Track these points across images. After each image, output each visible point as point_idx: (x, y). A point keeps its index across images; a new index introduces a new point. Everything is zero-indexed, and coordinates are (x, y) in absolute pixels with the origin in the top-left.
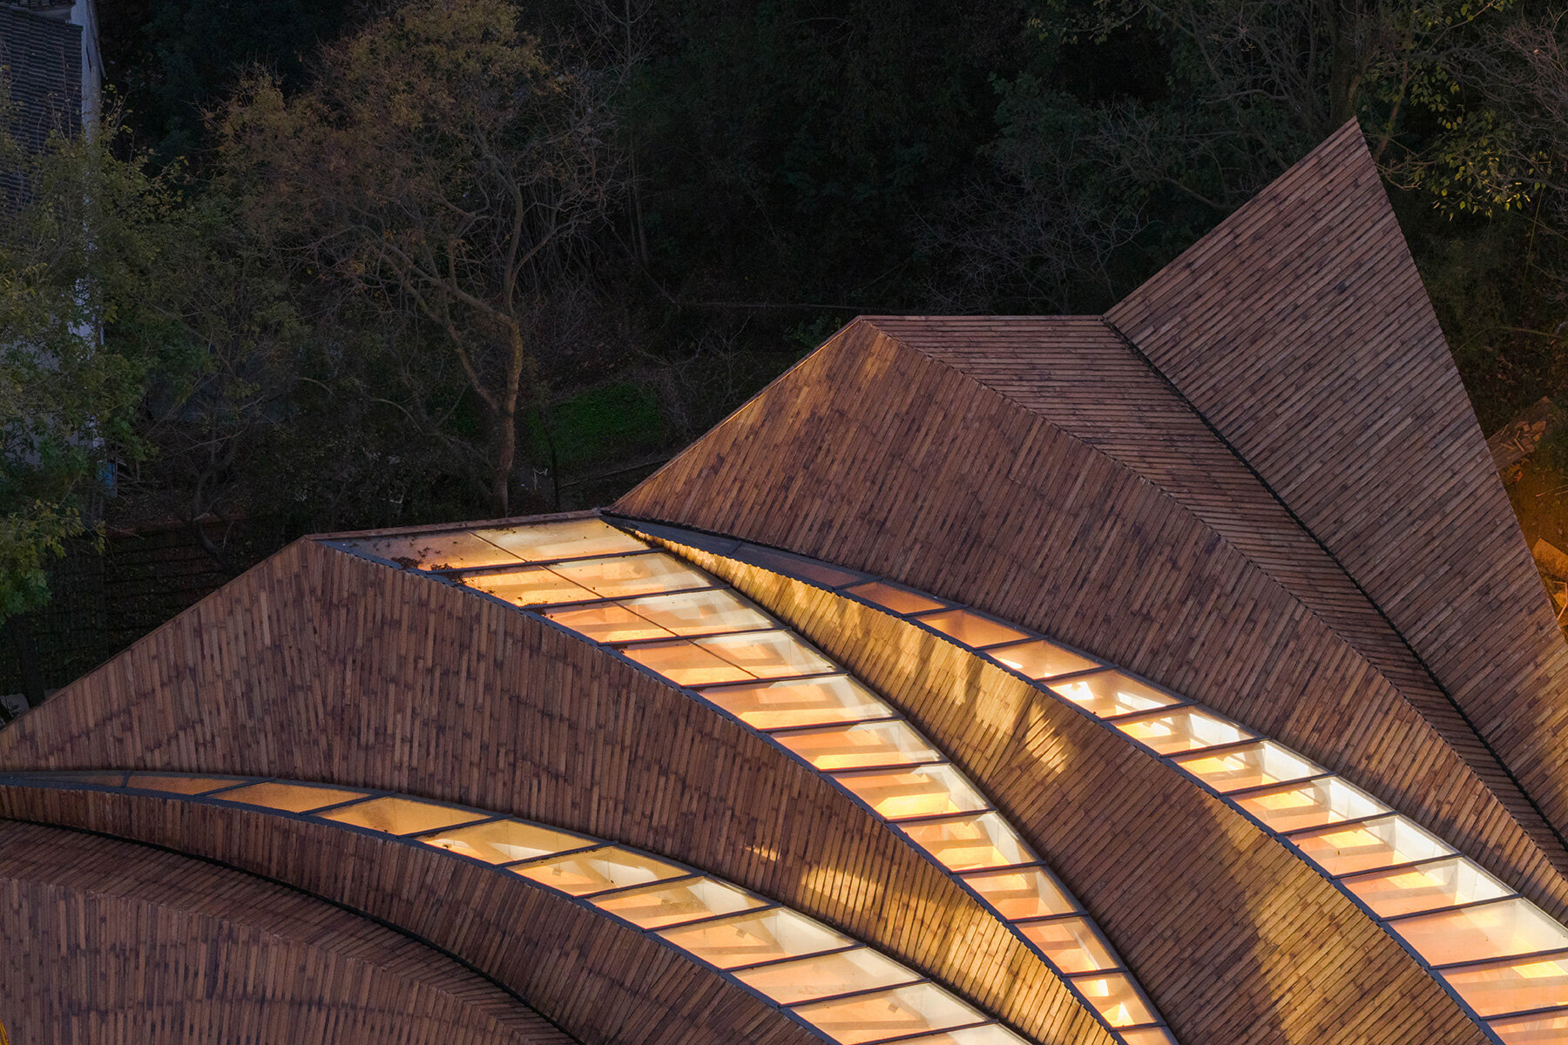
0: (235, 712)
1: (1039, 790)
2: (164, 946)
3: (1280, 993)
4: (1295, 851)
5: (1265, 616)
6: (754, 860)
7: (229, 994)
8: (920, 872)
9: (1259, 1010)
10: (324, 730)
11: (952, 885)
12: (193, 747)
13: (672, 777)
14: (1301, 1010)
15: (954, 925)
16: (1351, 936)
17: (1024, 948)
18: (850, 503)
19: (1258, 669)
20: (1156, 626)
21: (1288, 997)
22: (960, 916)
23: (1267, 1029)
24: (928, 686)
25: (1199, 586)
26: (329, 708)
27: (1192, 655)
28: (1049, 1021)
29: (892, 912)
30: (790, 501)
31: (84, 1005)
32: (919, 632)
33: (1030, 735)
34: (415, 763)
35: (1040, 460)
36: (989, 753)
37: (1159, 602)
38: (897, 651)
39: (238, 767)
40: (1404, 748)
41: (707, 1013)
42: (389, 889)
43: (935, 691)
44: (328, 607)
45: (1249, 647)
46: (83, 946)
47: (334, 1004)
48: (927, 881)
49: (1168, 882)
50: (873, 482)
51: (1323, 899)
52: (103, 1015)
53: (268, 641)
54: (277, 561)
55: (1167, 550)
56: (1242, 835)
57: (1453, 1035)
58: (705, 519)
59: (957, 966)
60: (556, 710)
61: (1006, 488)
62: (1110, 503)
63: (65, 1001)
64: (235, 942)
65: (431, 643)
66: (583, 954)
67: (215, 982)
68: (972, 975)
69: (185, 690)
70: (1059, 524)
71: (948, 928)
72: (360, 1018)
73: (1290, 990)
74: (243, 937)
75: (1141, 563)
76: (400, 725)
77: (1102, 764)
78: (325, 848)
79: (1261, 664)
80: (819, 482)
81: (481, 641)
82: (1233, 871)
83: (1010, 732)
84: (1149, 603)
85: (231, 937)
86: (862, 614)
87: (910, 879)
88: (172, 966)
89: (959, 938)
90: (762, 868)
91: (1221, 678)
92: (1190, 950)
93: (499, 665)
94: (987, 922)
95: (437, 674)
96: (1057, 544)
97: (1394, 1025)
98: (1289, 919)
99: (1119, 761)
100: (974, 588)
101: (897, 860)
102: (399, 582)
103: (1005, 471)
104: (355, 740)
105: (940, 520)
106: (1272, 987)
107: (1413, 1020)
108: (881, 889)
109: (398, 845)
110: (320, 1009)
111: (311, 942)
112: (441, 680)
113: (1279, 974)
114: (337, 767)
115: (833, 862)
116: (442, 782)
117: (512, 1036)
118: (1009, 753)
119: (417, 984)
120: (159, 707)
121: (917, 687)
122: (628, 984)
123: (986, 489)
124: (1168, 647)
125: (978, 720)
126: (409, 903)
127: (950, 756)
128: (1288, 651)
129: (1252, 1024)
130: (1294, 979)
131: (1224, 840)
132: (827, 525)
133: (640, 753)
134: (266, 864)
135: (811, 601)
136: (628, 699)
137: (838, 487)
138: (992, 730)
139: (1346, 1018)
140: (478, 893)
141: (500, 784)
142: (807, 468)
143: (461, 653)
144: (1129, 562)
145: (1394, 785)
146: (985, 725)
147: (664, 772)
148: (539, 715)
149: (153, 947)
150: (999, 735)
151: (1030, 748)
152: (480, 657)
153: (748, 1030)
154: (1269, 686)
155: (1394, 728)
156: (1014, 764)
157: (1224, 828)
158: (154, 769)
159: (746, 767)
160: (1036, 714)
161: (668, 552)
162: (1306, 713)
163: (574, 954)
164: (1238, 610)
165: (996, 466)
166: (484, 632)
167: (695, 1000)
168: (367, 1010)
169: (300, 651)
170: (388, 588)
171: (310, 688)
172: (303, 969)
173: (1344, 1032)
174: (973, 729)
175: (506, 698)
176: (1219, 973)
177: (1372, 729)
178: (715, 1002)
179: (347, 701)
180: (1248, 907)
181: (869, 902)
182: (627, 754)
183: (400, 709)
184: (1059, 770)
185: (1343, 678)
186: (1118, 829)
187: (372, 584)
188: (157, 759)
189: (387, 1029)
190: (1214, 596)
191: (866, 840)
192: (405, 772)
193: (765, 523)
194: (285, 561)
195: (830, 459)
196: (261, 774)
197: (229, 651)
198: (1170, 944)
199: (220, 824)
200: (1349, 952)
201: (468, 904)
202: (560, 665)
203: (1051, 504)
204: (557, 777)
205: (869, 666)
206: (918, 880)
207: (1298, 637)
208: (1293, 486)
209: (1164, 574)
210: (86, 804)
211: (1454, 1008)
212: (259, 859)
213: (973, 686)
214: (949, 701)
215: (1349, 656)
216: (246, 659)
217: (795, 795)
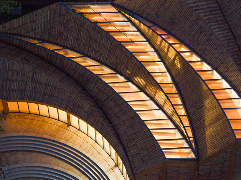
0: (42, 29)
1: (176, 70)
2: (25, 72)
3: (206, 116)
4: (212, 93)
5: (219, 48)
6: (127, 73)
7: (35, 81)
8: (153, 82)
9: (202, 118)
10: (57, 35)
11: (157, 86)
12: (33, 34)
13: (115, 56)
14: (208, 120)
15: (157, 92)
16: (217, 110)
17: (167, 99)
18: (154, 11)
19: (216, 57)
20: (201, 45)
21: (207, 117)
22: (158, 91)
23: (203, 121)
24: (161, 47)
25: (209, 40)
26: (58, 32)
27: (206, 52)
28: (169, 111)
29: (148, 87)
30: (144, 8)
31: (10, 79)
32: (161, 38)
33: (176, 61)
34: (72, 44)
35: (187, 11)
36: (169, 62)
37: (202, 41)
38: (157, 40)
39: (41, 38)
40: (236, 77)
41: (114, 99)
42: (65, 66)
43: (162, 49)
44: (60, 15)
45: (215, 53)
46: (11, 69)
47: (52, 86)
48: (153, 84)
49: (193, 92)
50: (158, 8)
51: (215, 103)
52: (13, 81)
53: (49, 19)
54: (52, 6)
55: (205, 32)
56: (205, 88)
57: (228, 131)
58: (128, 8)
59: (156, 98)
60: (97, 40)
61: (180, 15)
62: (197, 22)
63: (7, 78)
64: (37, 73)
65: (77, 25)
66: (95, 84)
67: (33, 79)
68: (159, 101)
69: (33, 24)
70: (188, 23)
71: (156, 92)
72: (57, 89)
73: (207, 116)
74: (38, 72)
75: (200, 34)
76: (70, 37)
77: (186, 69)
78: (55, 57)
79: (216, 56)
80: (149, 6)
81: (85, 26)
82: (202, 93)
83: (173, 59)
84: (200, 41)
85: (36, 72)
86: (152, 32)
87: (151, 83)
88: (26, 75)
89: (157, 94)
90: (128, 74)
91: (210, 57)
92: (194, 104)
93: (88, 31)
94: (162, 93)
95: (77, 30)
96: (187, 27)
97: (220, 127)
98: (209, 104)
99: (189, 70)
100: (172, 31)
101: (149, 79)
102: (72, 14)
103: (180, 12)
104: (62, 38)
105: (168, 18)
106: (205, 114)
107: (223, 127)
108: (146, 83)
109: (67, 59)
110: (50, 87)
111: (50, 75)
112: (78, 31)
113: (206, 113)
114: (59, 42)
115: (139, 76)
116: (77, 48)
117: (81, 98)
118: (172, 63)
119: (67, 86)
120: (28, 26)
121: (159, 47)
122: (102, 91)
123: (177, 14)
124: (202, 49)
125: (168, 56)
126: (68, 69)
127: (163, 61)
128: (221, 55)
129: (201, 119)
130: (208, 114)
131: (202, 88)
132: (149, 14)
133: (110, 51)
134: (44, 57)
135: (144, 28)
136: (109, 41)
137: (152, 7)
138: (170, 58)
139: (214, 123)
140: (80, 70)
141: (86, 50)
142: (147, 3)
143: (82, 27)
144: (199, 33)
145: (233, 83)
146: (169, 57)
147: (114, 55)
148: (94, 41)
149: (23, 72)
150: (171, 59)
151: (175, 63)
152: (85, 29)
153: (120, 104)
154: (217, 60)
155: (236, 73)
156: (173, 65)
157: (202, 86)
158: (26, 36)
159: (127, 57)
160: (177, 58)
161: (121, 13)
162: (222, 67)
163: (94, 84)
164: (215, 46)
165: (179, 11)
166: (86, 25)
167: (112, 97)
168: (58, 88)
169: (54, 22)
170: (70, 14)
171: (55, 28)
172: (48, 80)
173: (213, 125)
174: (167, 57)
175: (89, 37)
176: (198, 109)
177: (232, 72)
178: (115, 98)
179: (61, 31)
180: (204, 100)
181: (144, 84)
182: (108, 51)
183: (70, 34)
184: (179, 68)
185: (229, 62)
186: (187, 81)
187: (68, 13)
188: (27, 35)
189: (61, 92)
190: (211, 43)
191: (145, 74)
192: (70, 45)
193: (139, 11)
194: (53, 6)
195: (151, 2)
196: (45, 41)
197: (42, 19)
198: (191, 102)
199: (37, 49)
200: (217, 113)
201: (78, 71)
202: (98, 33)
203: (187, 19)
204: (96, 51)
205: (152, 41)
206: (152, 83)
207: (223, 53)
208: (231, 23)
209: (204, 36)
210: (14, 41)
211: (229, 127)
212: (43, 56)
213: (168, 50)
214: (164, 51)
215: (231, 59)
216: (44, 21)
217: (135, 64)
